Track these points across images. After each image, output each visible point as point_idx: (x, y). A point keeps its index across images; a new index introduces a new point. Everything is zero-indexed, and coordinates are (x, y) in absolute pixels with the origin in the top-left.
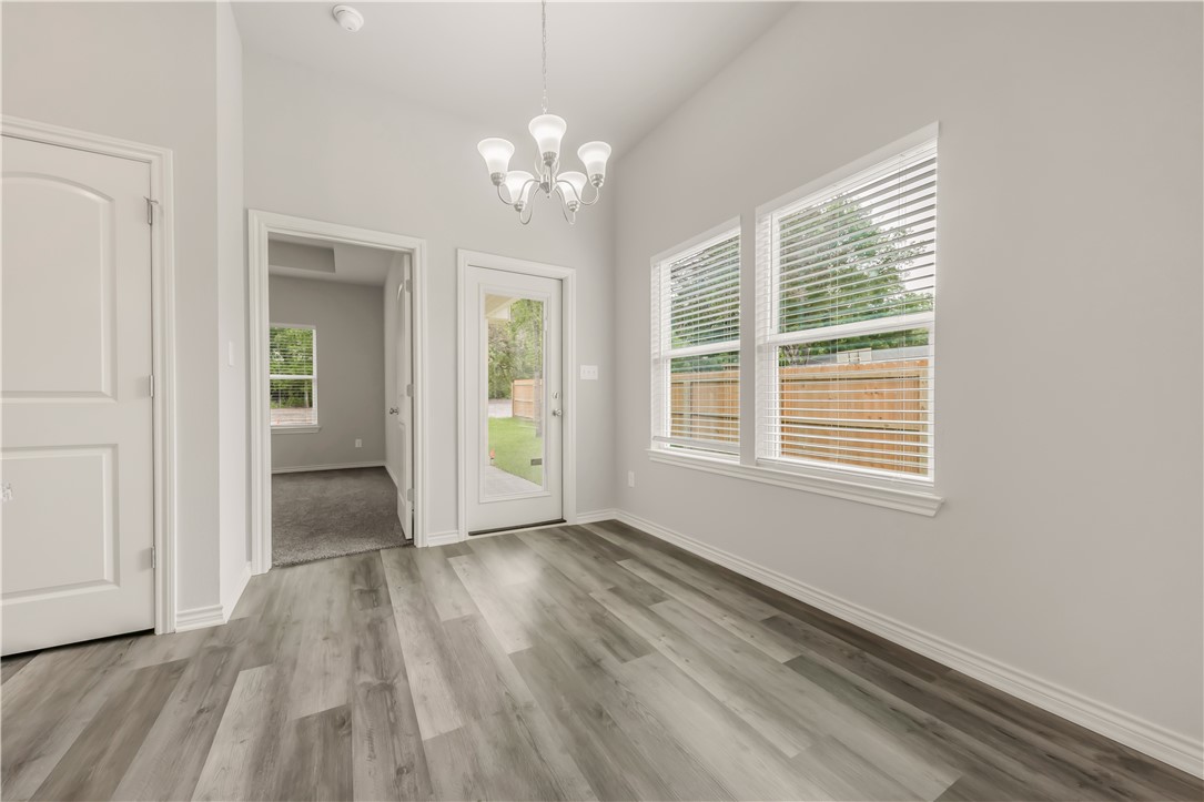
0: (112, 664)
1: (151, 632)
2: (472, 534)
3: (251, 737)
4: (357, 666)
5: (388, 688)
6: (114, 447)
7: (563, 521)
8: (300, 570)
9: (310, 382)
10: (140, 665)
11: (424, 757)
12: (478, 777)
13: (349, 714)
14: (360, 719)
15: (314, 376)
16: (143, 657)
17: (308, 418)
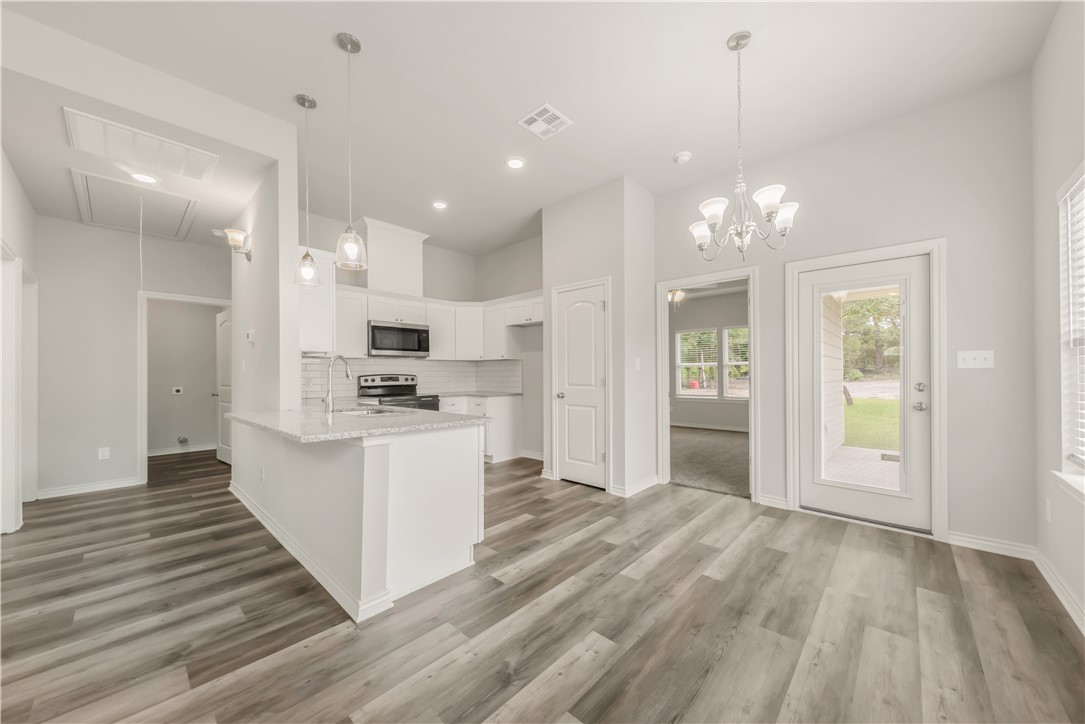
0: (588, 495)
1: (604, 490)
2: (802, 507)
3: (587, 536)
4: (639, 537)
5: (637, 550)
6: (595, 407)
7: (929, 533)
8: (700, 491)
10: (592, 499)
11: (610, 578)
12: (616, 597)
13: (613, 549)
14: (614, 553)
16: (596, 497)
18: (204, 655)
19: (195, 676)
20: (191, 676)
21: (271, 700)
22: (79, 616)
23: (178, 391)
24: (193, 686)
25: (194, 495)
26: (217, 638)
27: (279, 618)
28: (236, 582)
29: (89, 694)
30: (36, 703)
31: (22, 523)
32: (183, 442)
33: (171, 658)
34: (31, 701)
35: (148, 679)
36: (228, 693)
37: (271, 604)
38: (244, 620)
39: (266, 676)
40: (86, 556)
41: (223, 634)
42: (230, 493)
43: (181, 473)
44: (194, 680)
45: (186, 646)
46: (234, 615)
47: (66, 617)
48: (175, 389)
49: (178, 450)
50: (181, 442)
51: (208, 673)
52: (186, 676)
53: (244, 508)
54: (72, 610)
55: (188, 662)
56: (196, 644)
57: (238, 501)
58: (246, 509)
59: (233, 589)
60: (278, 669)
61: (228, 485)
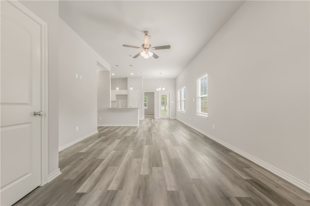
9: (146, 103)
15: (147, 102)
17: (146, 108)
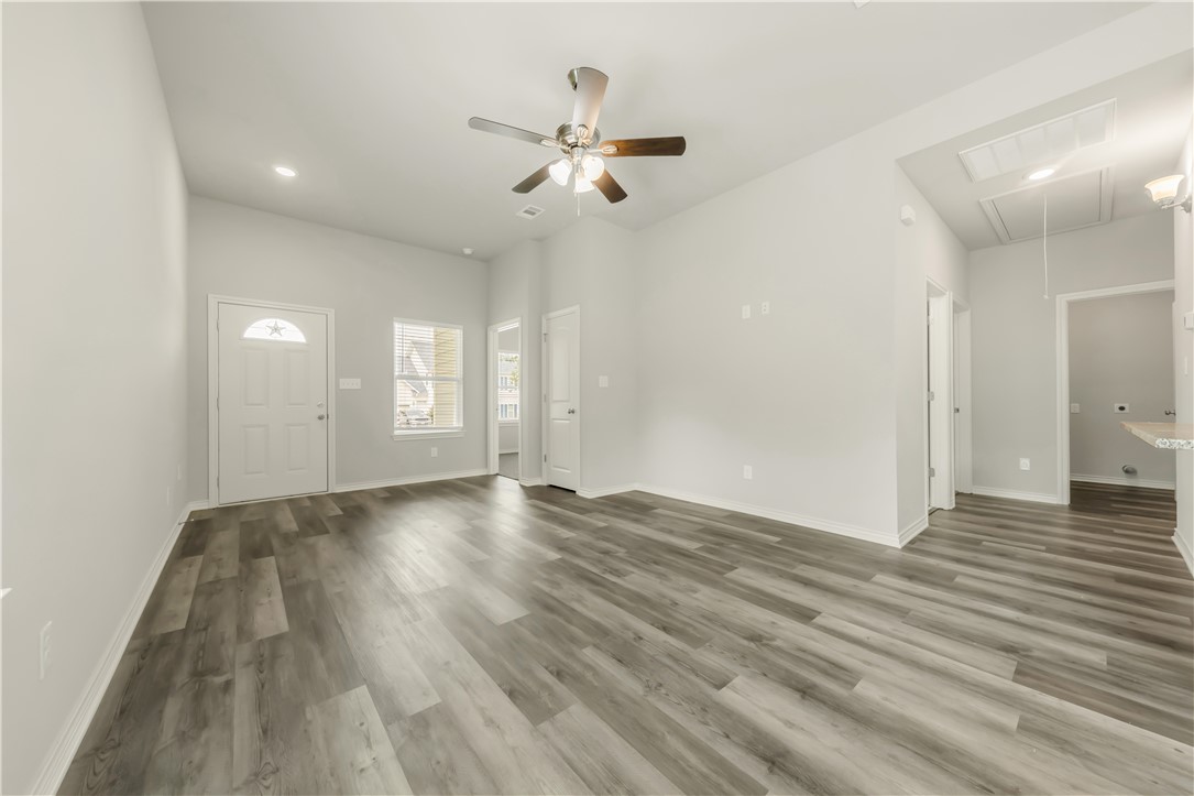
18: (1039, 666)
19: (1020, 674)
20: (1018, 672)
21: (1087, 753)
22: (958, 579)
23: (1122, 408)
24: (1014, 680)
25: (1116, 531)
26: (1061, 663)
27: (1153, 696)
28: (1118, 631)
29: (941, 629)
30: (912, 613)
31: (954, 506)
32: (1129, 472)
33: (1009, 649)
34: (910, 610)
35: (982, 649)
36: (1043, 710)
37: (1152, 677)
38: (1105, 669)
39: (1097, 732)
40: (984, 543)
41: (1073, 665)
42: (1172, 543)
43: (1114, 505)
44: (1019, 677)
45: (1028, 649)
46: (1097, 658)
47: (951, 576)
48: (1117, 405)
49: (1123, 481)
50: (1127, 472)
51: (1035, 681)
52: (1014, 669)
53: (1184, 566)
54: (957, 574)
55: (1021, 661)
56: (1036, 653)
57: (1179, 555)
58: (1187, 568)
59: (1109, 635)
60: (1117, 738)
61: (1172, 533)
